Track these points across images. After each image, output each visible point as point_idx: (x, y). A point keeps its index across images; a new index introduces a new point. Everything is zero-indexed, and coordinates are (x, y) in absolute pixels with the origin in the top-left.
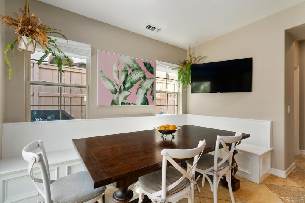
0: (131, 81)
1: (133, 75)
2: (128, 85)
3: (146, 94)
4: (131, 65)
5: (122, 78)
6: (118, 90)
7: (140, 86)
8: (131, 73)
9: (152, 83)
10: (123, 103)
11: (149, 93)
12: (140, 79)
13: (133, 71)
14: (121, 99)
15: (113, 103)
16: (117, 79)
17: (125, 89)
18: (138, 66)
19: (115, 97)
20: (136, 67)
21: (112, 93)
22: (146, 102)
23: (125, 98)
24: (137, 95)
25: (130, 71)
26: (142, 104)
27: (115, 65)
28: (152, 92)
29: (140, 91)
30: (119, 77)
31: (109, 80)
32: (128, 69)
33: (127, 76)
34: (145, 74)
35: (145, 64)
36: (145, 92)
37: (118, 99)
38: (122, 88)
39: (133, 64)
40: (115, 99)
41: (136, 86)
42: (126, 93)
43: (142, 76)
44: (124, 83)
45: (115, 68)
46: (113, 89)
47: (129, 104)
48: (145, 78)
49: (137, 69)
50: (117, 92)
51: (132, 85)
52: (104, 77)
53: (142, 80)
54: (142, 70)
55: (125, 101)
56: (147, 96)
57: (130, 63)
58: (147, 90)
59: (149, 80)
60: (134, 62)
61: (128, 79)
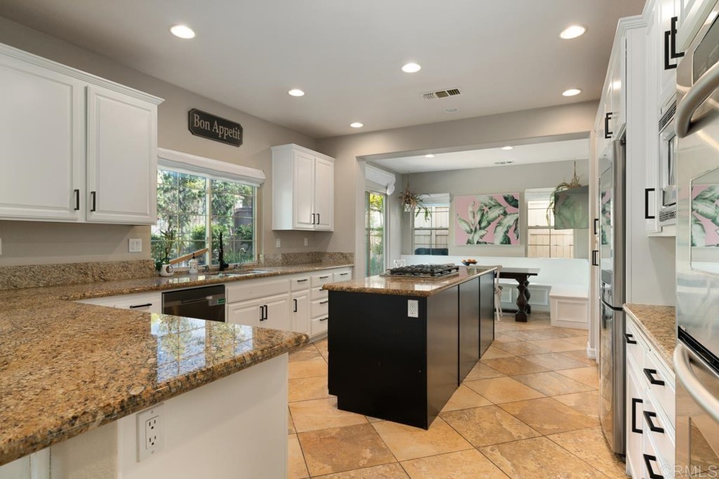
0: (488, 219)
1: (489, 213)
2: (483, 224)
3: (507, 232)
4: (487, 203)
5: (478, 218)
6: (473, 230)
7: (500, 224)
8: (487, 212)
9: (515, 218)
10: (478, 243)
11: (511, 230)
12: (499, 216)
13: (490, 208)
14: (476, 238)
15: (469, 242)
16: (473, 220)
17: (480, 229)
18: (497, 203)
19: (470, 236)
20: (494, 204)
21: (468, 233)
22: (507, 241)
23: (482, 237)
24: (495, 234)
25: (486, 209)
26: (502, 243)
27: (470, 205)
28: (516, 229)
29: (499, 229)
30: (474, 217)
31: (465, 221)
32: (484, 208)
33: (483, 215)
34: (506, 210)
35: (506, 199)
36: (505, 229)
37: (473, 238)
38: (478, 227)
39: (490, 201)
40: (471, 238)
41: (493, 224)
42: (483, 232)
43: (502, 212)
44: (480, 223)
45: (470, 209)
46: (469, 229)
47: (486, 243)
48: (505, 214)
49: (495, 206)
50: (472, 231)
51: (489, 223)
52: (460, 219)
53: (502, 217)
54: (501, 206)
55: (480, 240)
56: (508, 235)
57: (487, 201)
58: (509, 227)
59: (512, 216)
60: (491, 199)
61: (485, 218)
